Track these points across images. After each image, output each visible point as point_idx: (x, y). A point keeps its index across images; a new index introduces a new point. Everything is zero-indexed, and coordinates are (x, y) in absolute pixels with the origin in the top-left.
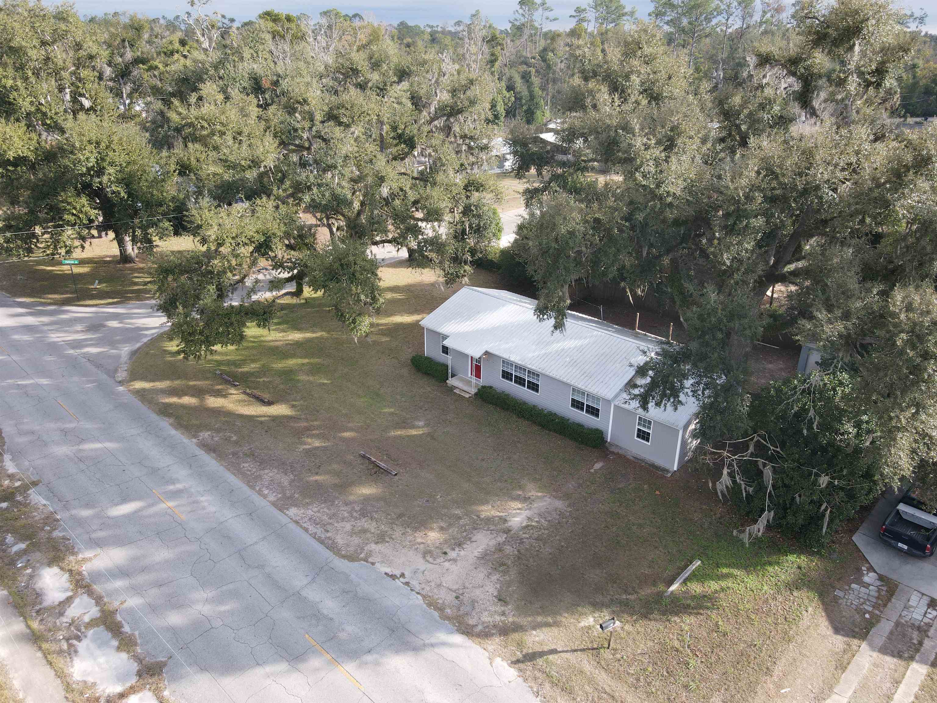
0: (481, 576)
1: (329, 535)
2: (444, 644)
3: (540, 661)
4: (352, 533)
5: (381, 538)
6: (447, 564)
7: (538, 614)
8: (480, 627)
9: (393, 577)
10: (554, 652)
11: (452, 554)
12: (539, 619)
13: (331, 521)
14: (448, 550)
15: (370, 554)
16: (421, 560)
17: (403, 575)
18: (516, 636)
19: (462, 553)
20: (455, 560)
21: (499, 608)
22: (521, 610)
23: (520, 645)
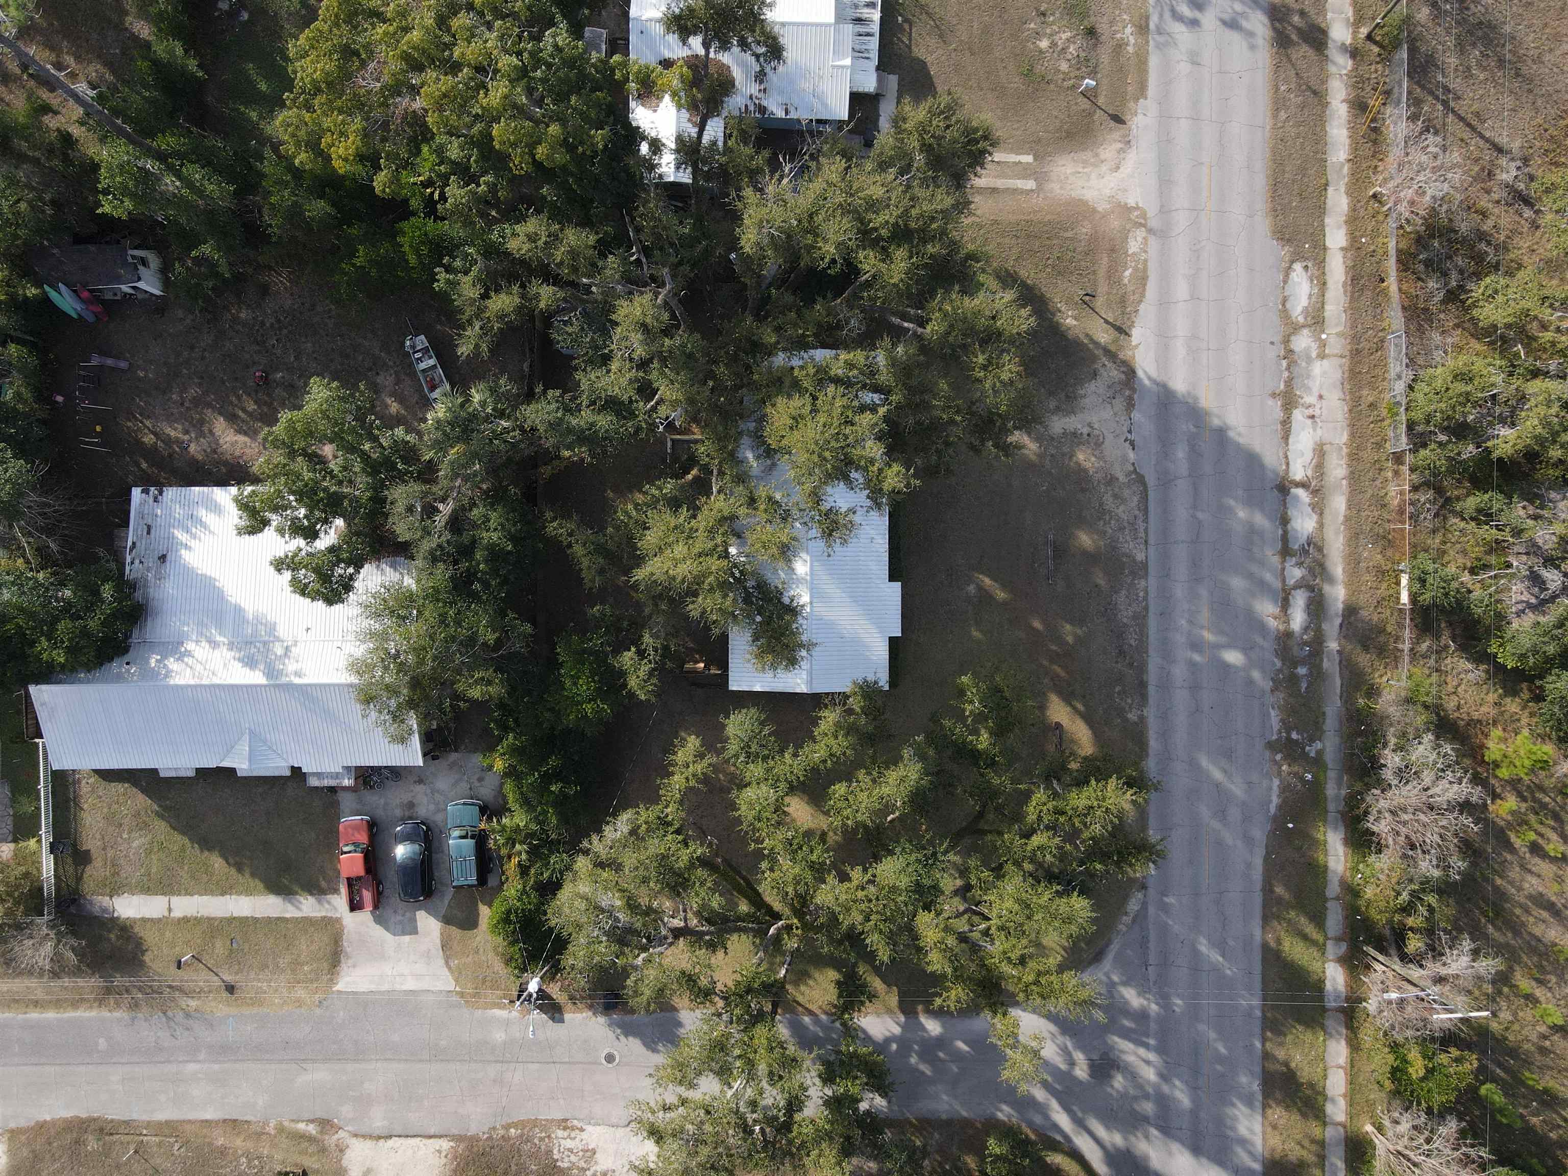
0: (1087, 400)
1: (1137, 512)
2: (1149, 378)
3: (1118, 324)
4: (1124, 501)
5: (1111, 480)
6: (1096, 426)
7: (1088, 349)
8: (1122, 369)
9: (1132, 444)
10: (1107, 322)
11: (1085, 431)
12: (1091, 346)
13: (1126, 524)
14: (1085, 436)
15: (1128, 474)
16: (1107, 442)
17: (1126, 440)
18: (1113, 348)
19: (1079, 426)
20: (1090, 425)
21: (1102, 370)
22: (1094, 359)
23: (1116, 341)
